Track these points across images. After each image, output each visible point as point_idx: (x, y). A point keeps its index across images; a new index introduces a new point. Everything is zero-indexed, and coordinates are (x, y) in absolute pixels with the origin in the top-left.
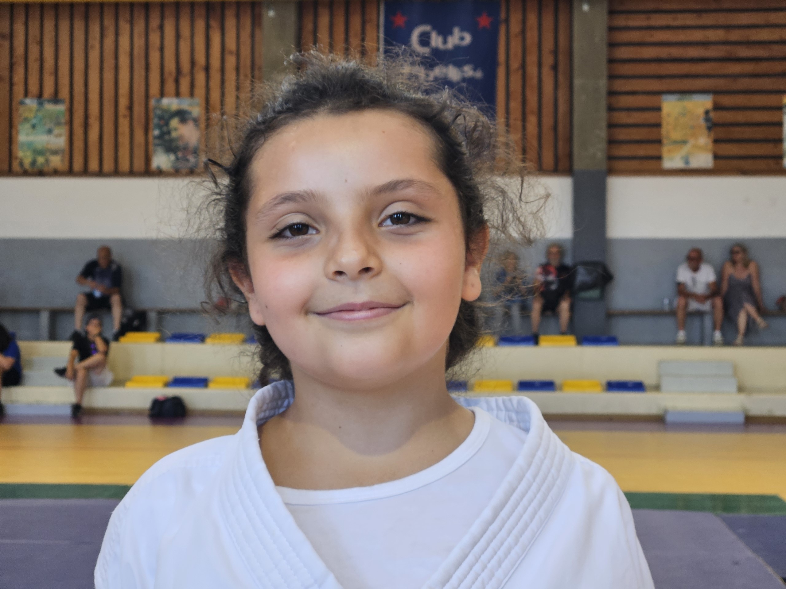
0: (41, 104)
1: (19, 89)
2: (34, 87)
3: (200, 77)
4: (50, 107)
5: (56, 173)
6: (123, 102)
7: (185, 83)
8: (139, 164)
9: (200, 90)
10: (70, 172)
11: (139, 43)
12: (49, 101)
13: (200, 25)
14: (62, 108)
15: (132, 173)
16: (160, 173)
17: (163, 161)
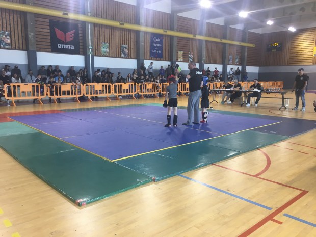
1: (101, 41)
2: (104, 41)
3: (128, 42)
4: (106, 44)
5: (107, 56)
6: (117, 45)
7: (126, 42)
8: (120, 56)
9: (128, 44)
10: (110, 57)
13: (128, 33)
14: (108, 45)
15: (119, 57)
16: (122, 58)
17: (123, 55)
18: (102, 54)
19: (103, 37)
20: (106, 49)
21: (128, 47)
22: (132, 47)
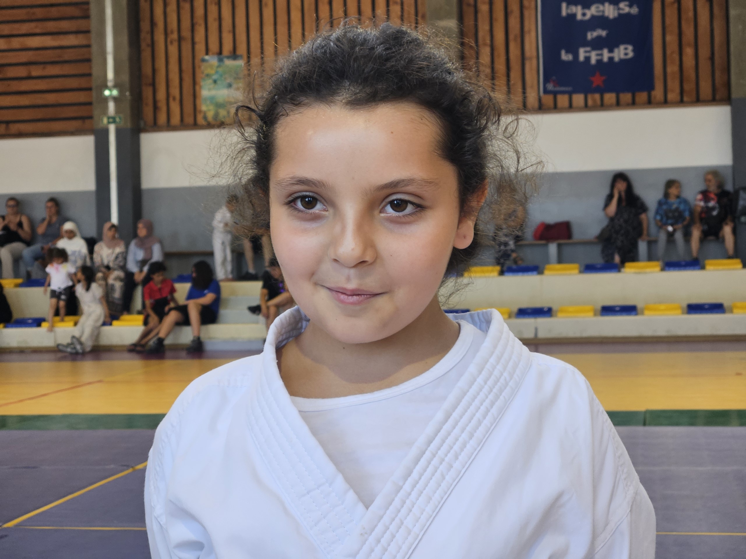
0: (221, 60)
1: (200, 47)
2: (214, 45)
4: (229, 63)
12: (228, 57)
14: (241, 63)
18: (205, 118)
19: (213, 26)
20: (230, 86)
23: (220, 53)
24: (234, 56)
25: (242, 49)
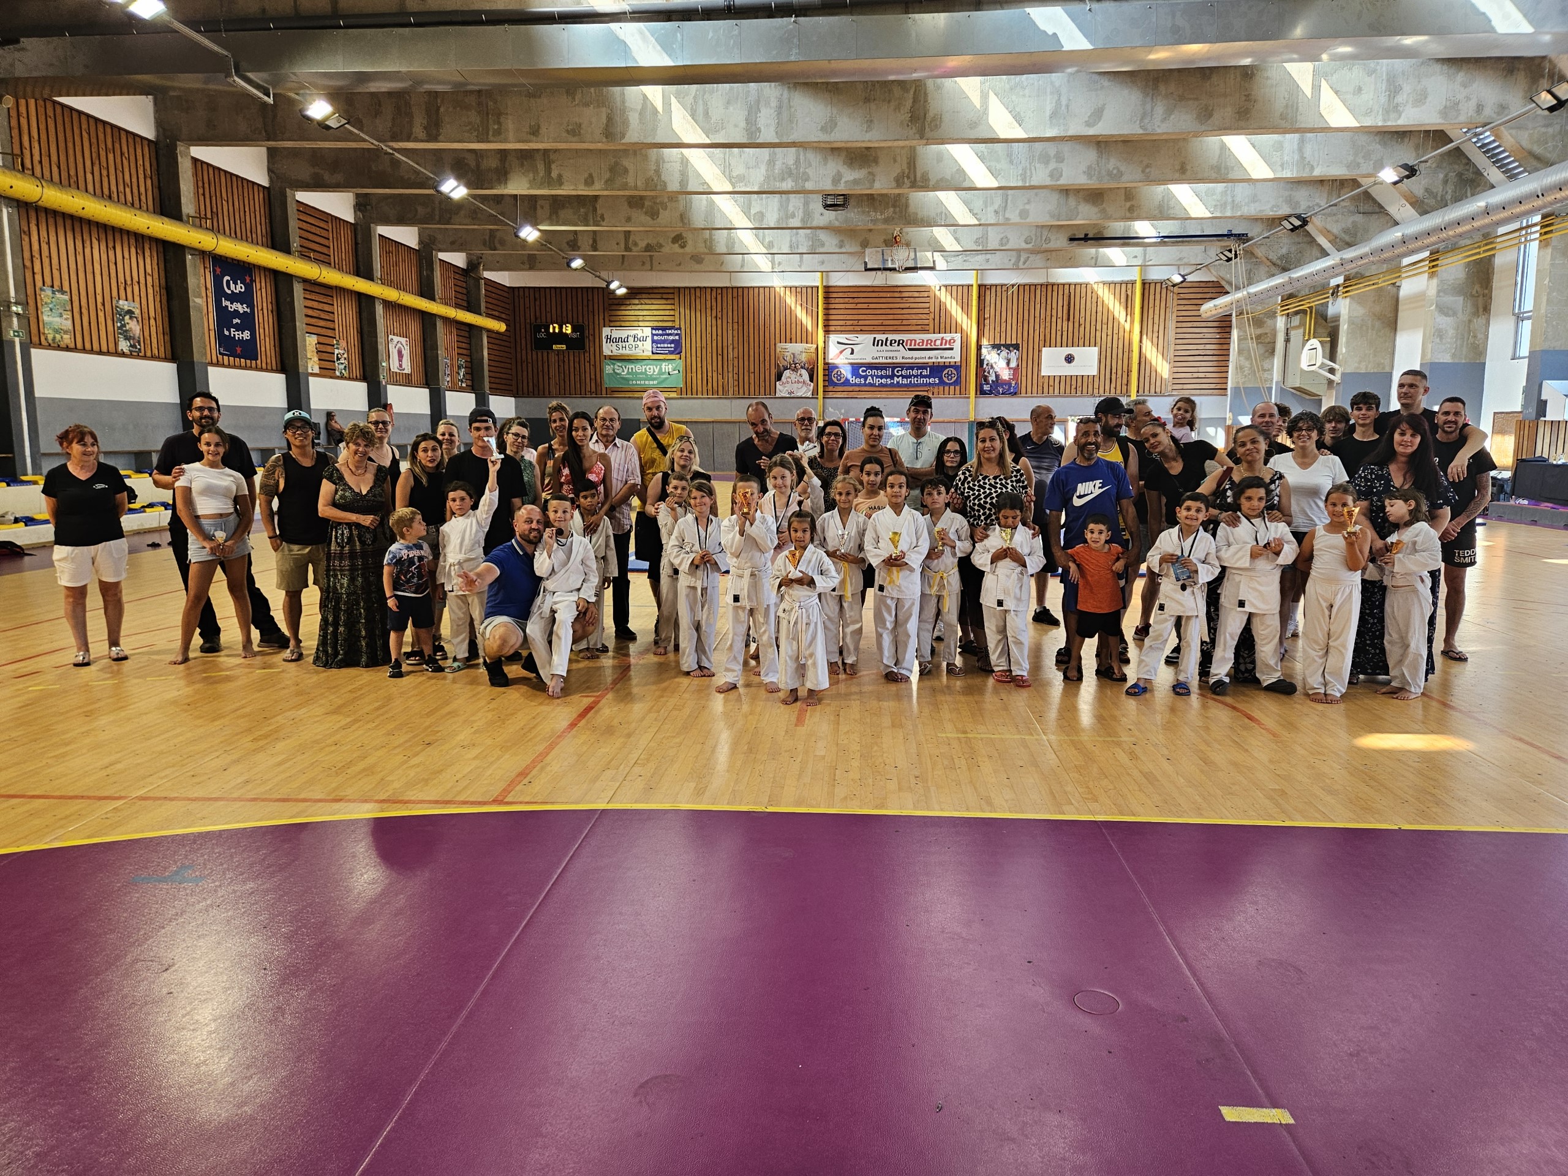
0: (53, 292)
1: (38, 278)
2: (48, 280)
3: (136, 288)
4: (58, 295)
5: (67, 349)
6: (99, 300)
7: (129, 290)
8: (112, 348)
9: (137, 298)
10: (75, 349)
11: (104, 257)
12: (58, 291)
14: (66, 298)
15: (108, 353)
16: (123, 355)
17: (124, 345)
18: (46, 339)
19: (46, 261)
20: (61, 316)
21: (137, 312)
22: (152, 314)
23: (52, 286)
24: (62, 291)
25: (66, 288)
